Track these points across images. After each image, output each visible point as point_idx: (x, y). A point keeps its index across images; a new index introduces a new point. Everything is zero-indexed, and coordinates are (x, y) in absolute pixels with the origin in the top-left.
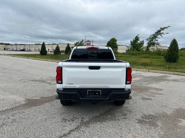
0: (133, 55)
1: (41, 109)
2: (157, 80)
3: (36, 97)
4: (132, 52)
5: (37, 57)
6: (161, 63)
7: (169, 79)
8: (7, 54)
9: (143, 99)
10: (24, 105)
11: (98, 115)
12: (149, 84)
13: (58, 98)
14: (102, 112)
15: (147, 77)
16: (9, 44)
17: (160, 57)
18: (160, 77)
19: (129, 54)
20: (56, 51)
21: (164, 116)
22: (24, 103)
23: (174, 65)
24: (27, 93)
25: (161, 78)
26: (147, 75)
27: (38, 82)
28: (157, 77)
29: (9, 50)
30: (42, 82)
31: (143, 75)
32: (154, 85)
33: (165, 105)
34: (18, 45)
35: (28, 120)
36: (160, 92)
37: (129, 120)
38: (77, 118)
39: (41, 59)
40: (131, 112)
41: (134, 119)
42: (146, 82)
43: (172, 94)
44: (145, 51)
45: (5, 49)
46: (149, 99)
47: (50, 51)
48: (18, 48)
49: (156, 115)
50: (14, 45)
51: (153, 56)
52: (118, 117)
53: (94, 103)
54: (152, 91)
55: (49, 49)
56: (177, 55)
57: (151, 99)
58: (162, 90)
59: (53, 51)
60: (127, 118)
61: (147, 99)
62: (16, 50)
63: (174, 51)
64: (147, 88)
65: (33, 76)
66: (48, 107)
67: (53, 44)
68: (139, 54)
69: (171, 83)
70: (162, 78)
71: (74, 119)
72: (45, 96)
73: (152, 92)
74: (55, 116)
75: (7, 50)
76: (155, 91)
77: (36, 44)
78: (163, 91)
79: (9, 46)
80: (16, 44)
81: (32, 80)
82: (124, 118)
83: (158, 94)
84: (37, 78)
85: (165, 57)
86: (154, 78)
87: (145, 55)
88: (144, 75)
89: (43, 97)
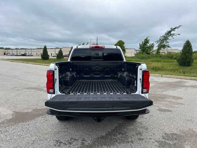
0: (143, 58)
1: (30, 125)
2: (172, 86)
3: (28, 109)
4: (141, 55)
5: (38, 62)
6: (174, 67)
7: (187, 85)
8: (6, 59)
9: (161, 110)
10: (9, 121)
11: (104, 134)
12: (164, 91)
13: (50, 113)
14: (110, 131)
15: (162, 83)
16: (9, 49)
17: (173, 60)
18: (176, 82)
19: (138, 57)
20: (59, 55)
21: (192, 136)
22: (11, 117)
23: (188, 69)
24: (18, 104)
25: (177, 84)
26: (161, 80)
27: (34, 90)
28: (172, 83)
29: (9, 55)
30: (38, 90)
31: (155, 80)
32: (171, 93)
33: (190, 119)
34: (19, 49)
35: (9, 143)
36: (179, 101)
37: (146, 142)
38: (76, 140)
39: (42, 64)
40: (147, 129)
41: (152, 140)
42: (161, 88)
43: (194, 103)
44: (156, 55)
45: (5, 54)
46: (168, 111)
47: (52, 55)
48: (18, 53)
49: (181, 133)
50: (15, 49)
51: (165, 60)
52: (132, 138)
53: (99, 121)
54: (169, 100)
55: (51, 54)
56: (190, 58)
57: (171, 111)
58: (181, 98)
59: (56, 56)
60: (143, 140)
61: (165, 110)
62: (16, 55)
63: (188, 54)
64: (163, 96)
65: (30, 83)
66: (40, 122)
67: (56, 48)
68: (148, 57)
69: (190, 90)
70: (179, 84)
71: (72, 140)
72: (39, 108)
73: (170, 102)
74: (46, 137)
75: (7, 55)
76: (173, 100)
77: (38, 49)
78: (182, 100)
79: (9, 50)
80: (16, 48)
81: (27, 87)
82: (140, 139)
83: (178, 104)
84: (34, 85)
85: (177, 61)
86: (168, 84)
87: (155, 59)
88: (157, 81)
89: (36, 109)
